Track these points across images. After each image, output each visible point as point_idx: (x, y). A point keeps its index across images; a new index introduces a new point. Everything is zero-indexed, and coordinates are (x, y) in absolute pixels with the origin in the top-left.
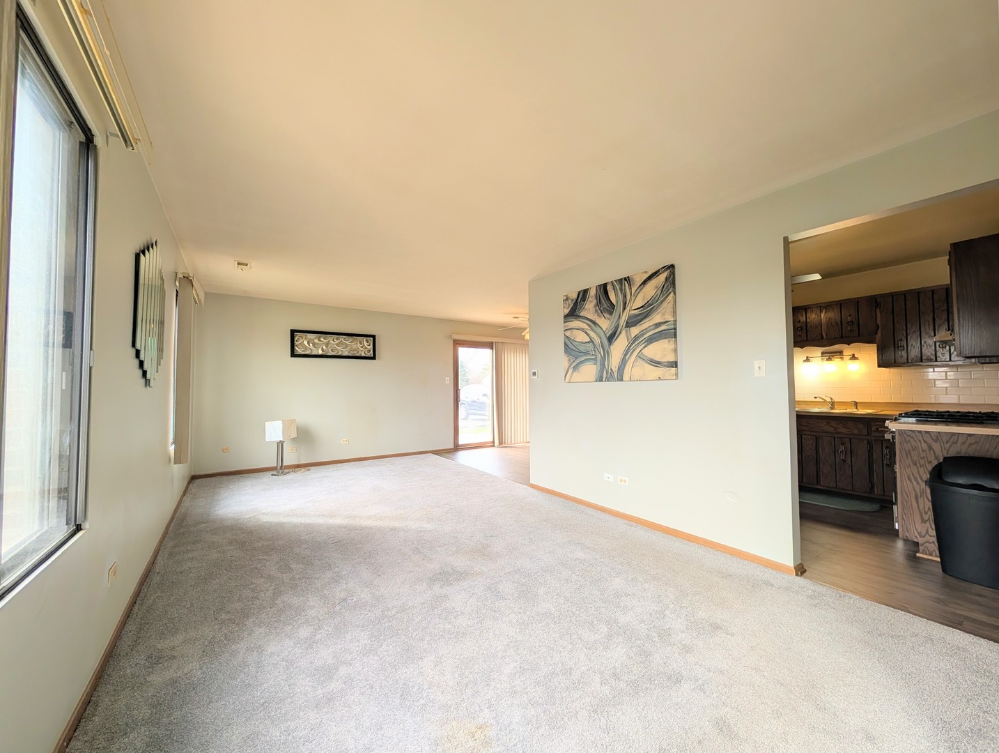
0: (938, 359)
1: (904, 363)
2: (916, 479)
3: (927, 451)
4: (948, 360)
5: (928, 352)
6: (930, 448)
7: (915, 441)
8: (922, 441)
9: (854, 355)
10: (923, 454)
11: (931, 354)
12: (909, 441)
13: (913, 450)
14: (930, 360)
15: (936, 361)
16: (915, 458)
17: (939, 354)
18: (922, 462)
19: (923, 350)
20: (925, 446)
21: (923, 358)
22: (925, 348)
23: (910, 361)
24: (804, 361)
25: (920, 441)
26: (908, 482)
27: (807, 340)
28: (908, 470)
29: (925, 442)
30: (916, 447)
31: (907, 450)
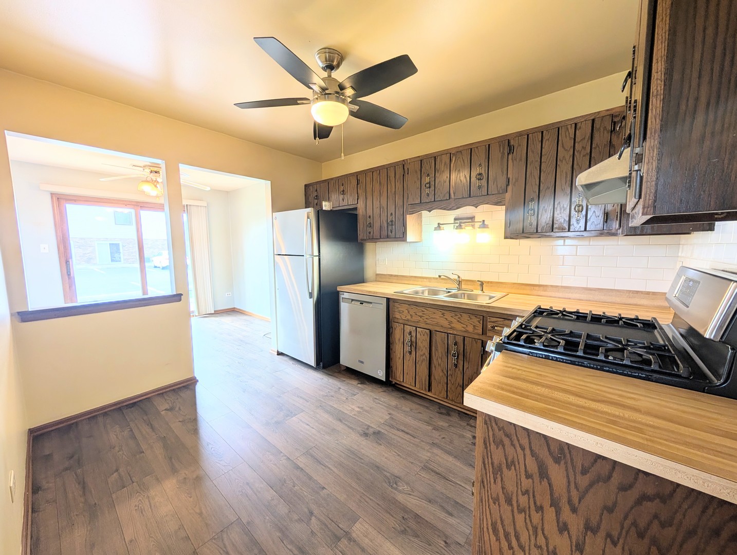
0: (572, 229)
1: (532, 233)
2: (507, 536)
3: (536, 478)
4: (583, 229)
5: (561, 217)
6: (543, 473)
7: (513, 445)
8: (528, 452)
9: (484, 221)
10: (526, 483)
11: (565, 220)
12: (502, 442)
13: (509, 468)
14: (562, 229)
15: (569, 231)
16: (511, 487)
17: (573, 221)
18: (523, 500)
19: (555, 215)
20: (533, 467)
21: (555, 226)
22: (558, 212)
23: (539, 230)
24: (436, 229)
25: (523, 449)
26: (493, 538)
27: (434, 201)
28: (494, 507)
29: (533, 454)
30: (513, 462)
31: (496, 462)
